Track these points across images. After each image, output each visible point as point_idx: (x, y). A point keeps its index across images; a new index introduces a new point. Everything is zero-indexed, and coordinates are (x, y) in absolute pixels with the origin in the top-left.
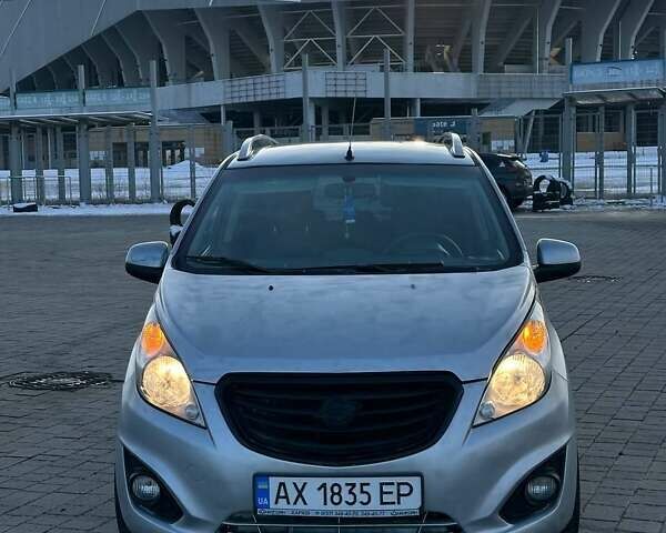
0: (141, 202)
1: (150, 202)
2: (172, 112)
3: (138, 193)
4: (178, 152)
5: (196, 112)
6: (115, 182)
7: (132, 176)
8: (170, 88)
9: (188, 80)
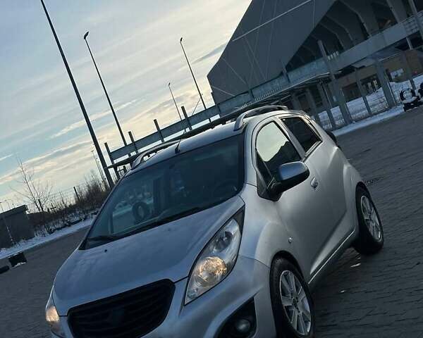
0: (340, 128)
1: (345, 125)
2: (377, 54)
3: (337, 123)
4: (375, 82)
5: (393, 47)
6: (334, 116)
7: (330, 114)
8: (371, 39)
9: (381, 29)
